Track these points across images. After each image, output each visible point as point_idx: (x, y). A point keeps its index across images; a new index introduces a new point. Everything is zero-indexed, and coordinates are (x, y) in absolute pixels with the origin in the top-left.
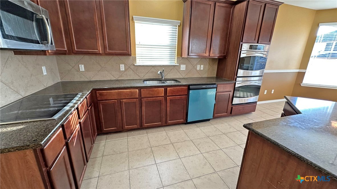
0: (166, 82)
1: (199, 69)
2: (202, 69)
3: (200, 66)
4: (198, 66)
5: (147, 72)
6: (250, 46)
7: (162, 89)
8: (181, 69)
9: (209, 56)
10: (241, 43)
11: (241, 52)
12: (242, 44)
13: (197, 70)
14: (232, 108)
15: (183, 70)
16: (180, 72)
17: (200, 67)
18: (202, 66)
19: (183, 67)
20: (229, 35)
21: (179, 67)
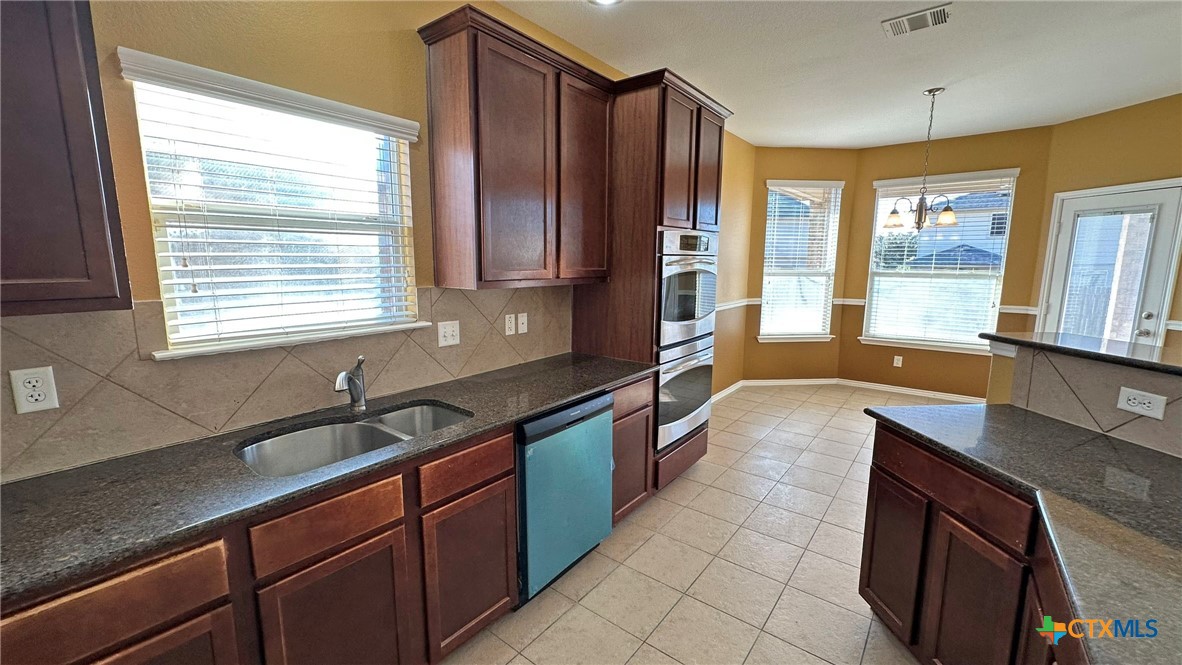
0: (381, 421)
1: (513, 332)
2: (523, 329)
3: (516, 319)
4: (510, 320)
5: (254, 385)
6: (683, 238)
7: (394, 482)
8: (442, 343)
9: (558, 277)
10: (659, 228)
11: (661, 259)
12: (662, 233)
13: (505, 337)
14: (656, 464)
15: (450, 346)
16: (438, 357)
17: (517, 324)
18: (523, 318)
19: (449, 333)
20: (610, 197)
21: (432, 332)
